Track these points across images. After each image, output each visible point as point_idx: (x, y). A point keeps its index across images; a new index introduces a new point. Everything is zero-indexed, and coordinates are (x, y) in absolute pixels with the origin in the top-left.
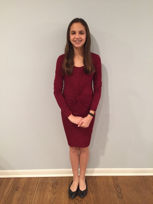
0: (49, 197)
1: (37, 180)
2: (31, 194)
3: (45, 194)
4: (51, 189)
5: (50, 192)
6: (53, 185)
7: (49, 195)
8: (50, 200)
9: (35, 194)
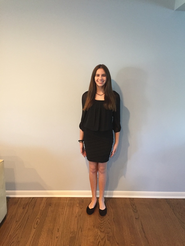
0: (77, 211)
1: (66, 199)
2: (63, 208)
3: (74, 209)
4: (78, 205)
5: (78, 207)
6: (79, 203)
7: (77, 210)
8: (78, 212)
9: (65, 209)
